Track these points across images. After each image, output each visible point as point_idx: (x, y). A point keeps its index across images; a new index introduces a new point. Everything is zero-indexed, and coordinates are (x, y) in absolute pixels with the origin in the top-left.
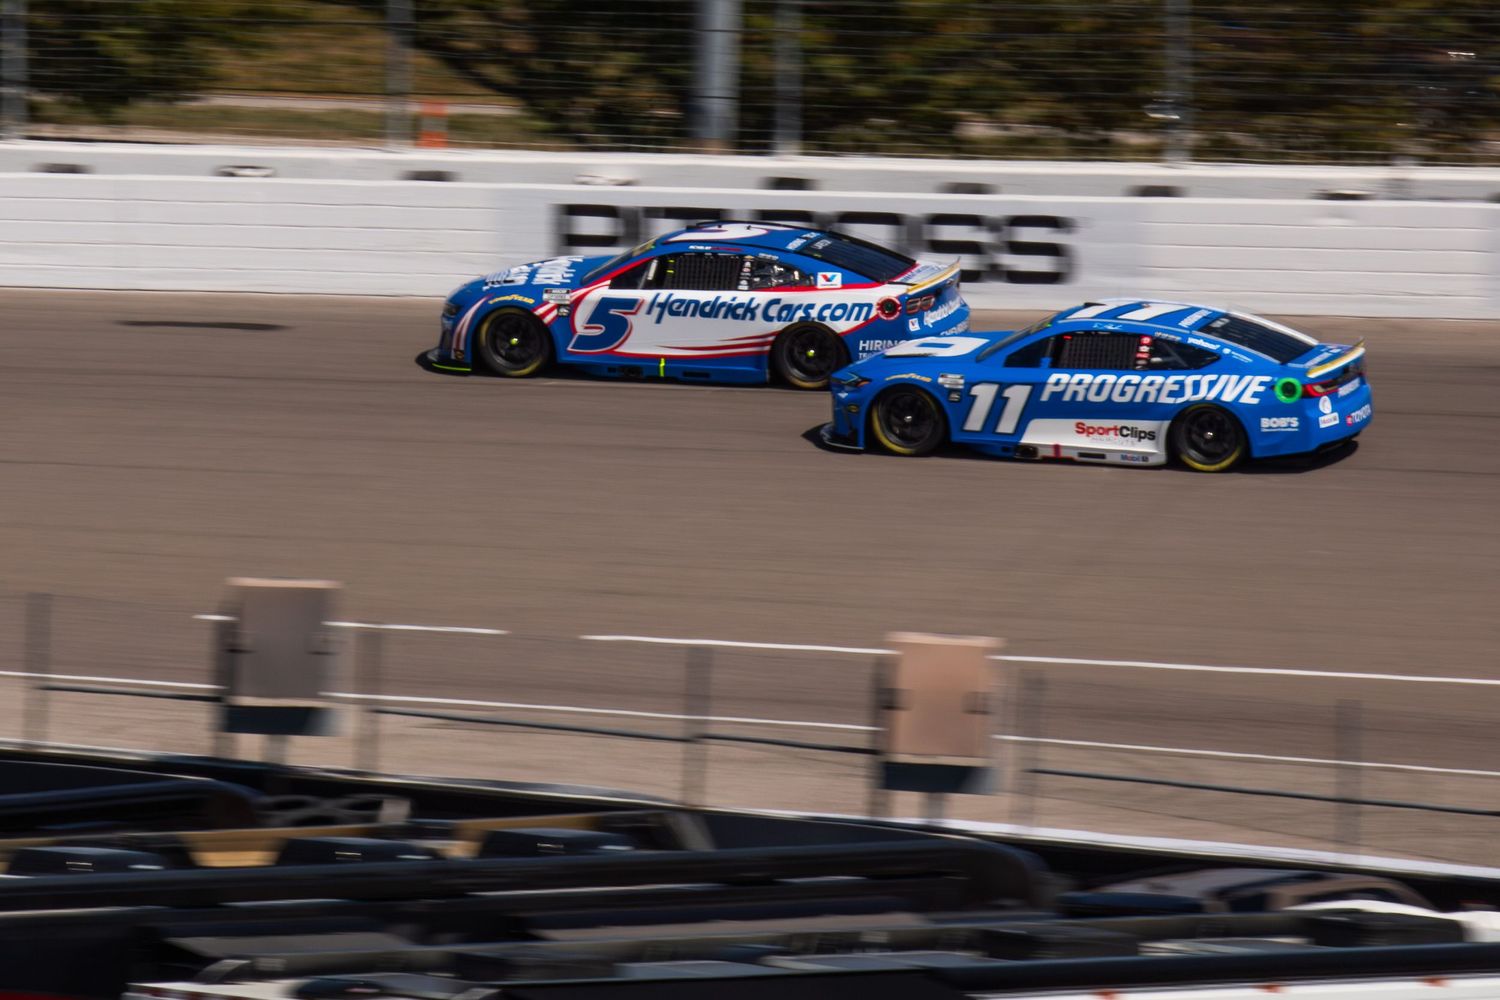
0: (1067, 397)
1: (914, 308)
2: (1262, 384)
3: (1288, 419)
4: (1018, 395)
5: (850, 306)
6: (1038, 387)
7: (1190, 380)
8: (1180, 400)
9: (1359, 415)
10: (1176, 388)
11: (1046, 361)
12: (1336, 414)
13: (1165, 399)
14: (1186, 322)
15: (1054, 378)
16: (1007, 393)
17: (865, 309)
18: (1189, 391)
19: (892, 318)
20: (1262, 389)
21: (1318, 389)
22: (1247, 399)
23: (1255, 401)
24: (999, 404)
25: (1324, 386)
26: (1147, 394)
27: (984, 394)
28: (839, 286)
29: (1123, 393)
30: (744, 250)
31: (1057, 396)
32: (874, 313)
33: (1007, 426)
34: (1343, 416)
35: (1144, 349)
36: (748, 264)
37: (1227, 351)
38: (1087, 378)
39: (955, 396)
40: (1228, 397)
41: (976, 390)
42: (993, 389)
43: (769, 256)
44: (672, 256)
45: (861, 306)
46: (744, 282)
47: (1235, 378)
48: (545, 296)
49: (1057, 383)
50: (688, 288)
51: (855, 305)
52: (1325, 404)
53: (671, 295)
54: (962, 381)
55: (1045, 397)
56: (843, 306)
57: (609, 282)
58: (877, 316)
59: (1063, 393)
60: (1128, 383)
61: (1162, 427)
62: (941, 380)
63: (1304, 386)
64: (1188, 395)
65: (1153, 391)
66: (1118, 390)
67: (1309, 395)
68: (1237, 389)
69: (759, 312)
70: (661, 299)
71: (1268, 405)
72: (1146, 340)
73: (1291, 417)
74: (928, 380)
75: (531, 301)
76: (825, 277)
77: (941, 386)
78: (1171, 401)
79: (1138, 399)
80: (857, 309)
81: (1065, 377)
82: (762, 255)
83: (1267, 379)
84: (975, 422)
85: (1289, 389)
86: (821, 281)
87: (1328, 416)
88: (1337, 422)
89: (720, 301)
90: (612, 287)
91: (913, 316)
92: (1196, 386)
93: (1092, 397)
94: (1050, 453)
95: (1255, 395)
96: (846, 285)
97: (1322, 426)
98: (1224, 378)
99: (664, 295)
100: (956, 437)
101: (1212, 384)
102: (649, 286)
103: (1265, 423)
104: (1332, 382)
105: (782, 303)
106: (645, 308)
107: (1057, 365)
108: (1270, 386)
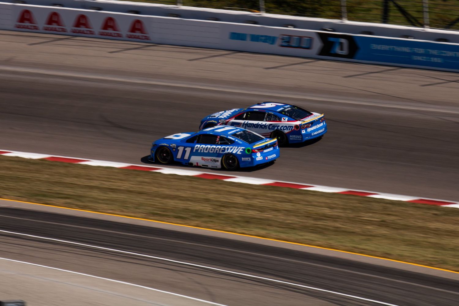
0: (199, 151)
1: (304, 127)
2: (242, 149)
3: (249, 158)
4: (188, 150)
5: (288, 126)
6: (192, 148)
7: (227, 147)
8: (224, 152)
9: (270, 157)
10: (223, 149)
11: (196, 141)
12: (262, 157)
13: (221, 152)
14: (229, 133)
15: (197, 146)
16: (186, 149)
17: (291, 128)
18: (226, 150)
19: (297, 130)
20: (242, 150)
21: (256, 151)
22: (239, 153)
23: (240, 153)
24: (184, 152)
25: (258, 150)
26: (217, 151)
27: (181, 149)
28: (287, 121)
29: (212, 150)
30: (266, 111)
31: (197, 150)
32: (293, 128)
33: (186, 157)
34: (264, 158)
35: (218, 139)
36: (266, 115)
37: (236, 140)
38: (204, 146)
39: (174, 150)
40: (234, 152)
41: (179, 148)
42: (183, 148)
43: (271, 113)
44: (250, 112)
45: (290, 127)
46: (265, 119)
47: (237, 147)
48: (220, 121)
49: (197, 147)
50: (252, 120)
51: (289, 126)
52: (259, 154)
53: (248, 122)
54: (176, 146)
55: (194, 151)
56: (286, 126)
57: (234, 118)
58: (294, 129)
59: (198, 150)
60: (213, 148)
61: (220, 159)
62: (171, 145)
63: (252, 150)
64: (226, 152)
65: (218, 150)
66: (210, 150)
67: (253, 152)
68: (236, 150)
69: (267, 127)
70: (246, 123)
71: (243, 154)
72: (219, 137)
73: (249, 157)
74: (168, 145)
75: (216, 122)
76: (284, 119)
77: (171, 147)
78: (222, 153)
79: (215, 152)
80: (289, 128)
81: (199, 146)
82: (270, 113)
83: (244, 148)
84: (179, 156)
85: (248, 150)
86: (283, 120)
87: (259, 157)
88: (262, 159)
89: (259, 124)
90: (235, 119)
91: (304, 129)
92: (228, 149)
93: (205, 151)
94: (196, 164)
95: (241, 152)
96: (288, 121)
97: (257, 160)
98: (234, 147)
99: (246, 121)
100: (175, 159)
101: (231, 149)
102: (243, 119)
103: (243, 159)
104: (261, 149)
105: (273, 125)
106: (242, 125)
107: (198, 143)
108: (244, 150)
